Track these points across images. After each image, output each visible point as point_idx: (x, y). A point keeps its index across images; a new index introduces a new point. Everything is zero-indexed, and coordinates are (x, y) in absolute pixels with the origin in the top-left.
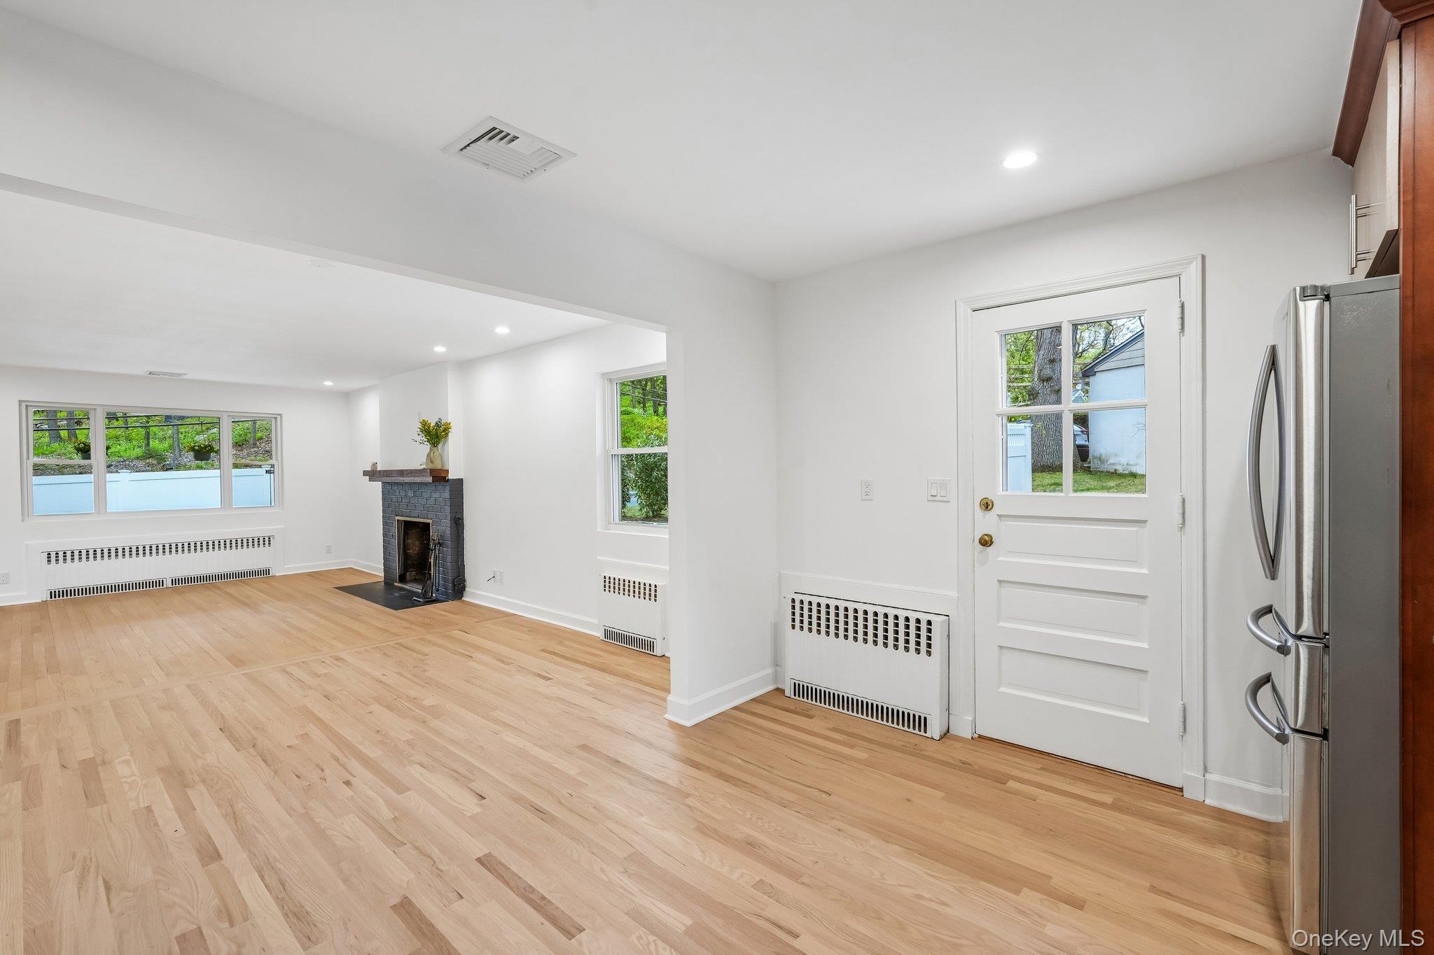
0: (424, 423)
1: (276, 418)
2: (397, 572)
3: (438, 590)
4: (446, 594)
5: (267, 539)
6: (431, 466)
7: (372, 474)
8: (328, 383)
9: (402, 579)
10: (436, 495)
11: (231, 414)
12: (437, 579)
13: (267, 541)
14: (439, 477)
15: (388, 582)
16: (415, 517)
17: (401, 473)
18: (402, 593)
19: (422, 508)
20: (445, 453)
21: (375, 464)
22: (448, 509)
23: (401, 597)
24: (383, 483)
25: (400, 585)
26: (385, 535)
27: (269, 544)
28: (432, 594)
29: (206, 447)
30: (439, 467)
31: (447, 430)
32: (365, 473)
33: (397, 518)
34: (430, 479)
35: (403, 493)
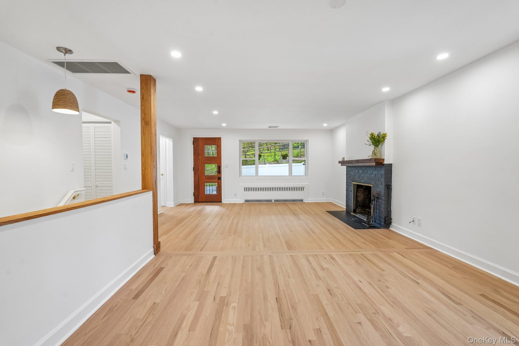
0: (372, 135)
1: (306, 142)
2: (352, 207)
3: (375, 221)
4: (380, 224)
5: (302, 188)
6: (374, 157)
7: (343, 163)
8: (325, 125)
9: (355, 211)
10: (376, 172)
11: (292, 141)
12: (375, 216)
13: (302, 189)
14: (379, 163)
15: (348, 212)
16: (363, 183)
17: (358, 161)
18: (356, 219)
19: (367, 179)
20: (382, 150)
21: (344, 158)
22: (383, 180)
23: (355, 221)
24: (347, 167)
25: (354, 214)
26: (347, 190)
27: (303, 190)
28: (372, 223)
29: (286, 155)
30: (379, 157)
31: (384, 137)
32: (340, 162)
33: (353, 183)
34: (374, 164)
35: (357, 171)
